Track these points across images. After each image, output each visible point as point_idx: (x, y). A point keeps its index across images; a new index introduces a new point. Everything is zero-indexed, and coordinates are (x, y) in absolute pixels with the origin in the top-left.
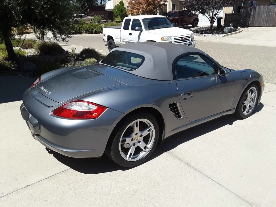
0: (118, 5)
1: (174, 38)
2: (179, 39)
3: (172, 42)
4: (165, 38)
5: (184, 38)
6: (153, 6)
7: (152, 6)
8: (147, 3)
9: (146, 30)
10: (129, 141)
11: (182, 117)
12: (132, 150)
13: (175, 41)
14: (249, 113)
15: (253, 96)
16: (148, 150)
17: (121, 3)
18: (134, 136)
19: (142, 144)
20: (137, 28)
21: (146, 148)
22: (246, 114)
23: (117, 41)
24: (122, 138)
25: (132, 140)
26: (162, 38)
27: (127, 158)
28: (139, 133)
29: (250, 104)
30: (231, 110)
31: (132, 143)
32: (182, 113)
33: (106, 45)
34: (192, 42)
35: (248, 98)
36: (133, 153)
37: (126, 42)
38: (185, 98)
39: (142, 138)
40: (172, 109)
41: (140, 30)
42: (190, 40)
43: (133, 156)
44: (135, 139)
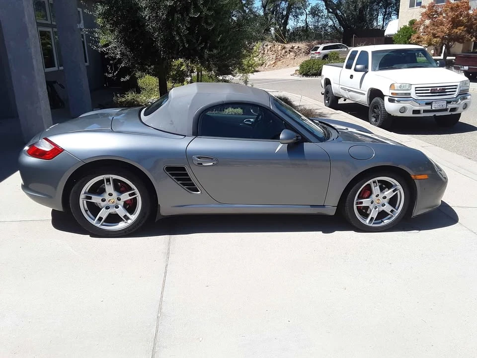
0: (405, 27)
1: (416, 88)
2: (429, 90)
3: (409, 94)
4: (397, 86)
5: (438, 88)
6: (464, 27)
7: (462, 27)
8: (455, 23)
9: (373, 70)
10: (96, 199)
11: (198, 191)
12: (103, 213)
13: (416, 93)
14: (382, 224)
15: (389, 193)
16: (130, 222)
17: (412, 23)
18: (106, 196)
19: (121, 212)
20: (359, 67)
21: (127, 218)
22: (371, 225)
23: (335, 88)
24: (85, 193)
25: (103, 200)
26: (392, 86)
27: (94, 222)
28: (115, 194)
29: (382, 208)
30: (324, 207)
31: (103, 204)
32: (197, 185)
33: (323, 94)
34: (459, 96)
35: (374, 196)
36: (104, 218)
37: (345, 89)
38: (201, 164)
39: (121, 203)
40: (173, 175)
41: (365, 70)
42: (456, 93)
43: (105, 221)
44: (109, 201)
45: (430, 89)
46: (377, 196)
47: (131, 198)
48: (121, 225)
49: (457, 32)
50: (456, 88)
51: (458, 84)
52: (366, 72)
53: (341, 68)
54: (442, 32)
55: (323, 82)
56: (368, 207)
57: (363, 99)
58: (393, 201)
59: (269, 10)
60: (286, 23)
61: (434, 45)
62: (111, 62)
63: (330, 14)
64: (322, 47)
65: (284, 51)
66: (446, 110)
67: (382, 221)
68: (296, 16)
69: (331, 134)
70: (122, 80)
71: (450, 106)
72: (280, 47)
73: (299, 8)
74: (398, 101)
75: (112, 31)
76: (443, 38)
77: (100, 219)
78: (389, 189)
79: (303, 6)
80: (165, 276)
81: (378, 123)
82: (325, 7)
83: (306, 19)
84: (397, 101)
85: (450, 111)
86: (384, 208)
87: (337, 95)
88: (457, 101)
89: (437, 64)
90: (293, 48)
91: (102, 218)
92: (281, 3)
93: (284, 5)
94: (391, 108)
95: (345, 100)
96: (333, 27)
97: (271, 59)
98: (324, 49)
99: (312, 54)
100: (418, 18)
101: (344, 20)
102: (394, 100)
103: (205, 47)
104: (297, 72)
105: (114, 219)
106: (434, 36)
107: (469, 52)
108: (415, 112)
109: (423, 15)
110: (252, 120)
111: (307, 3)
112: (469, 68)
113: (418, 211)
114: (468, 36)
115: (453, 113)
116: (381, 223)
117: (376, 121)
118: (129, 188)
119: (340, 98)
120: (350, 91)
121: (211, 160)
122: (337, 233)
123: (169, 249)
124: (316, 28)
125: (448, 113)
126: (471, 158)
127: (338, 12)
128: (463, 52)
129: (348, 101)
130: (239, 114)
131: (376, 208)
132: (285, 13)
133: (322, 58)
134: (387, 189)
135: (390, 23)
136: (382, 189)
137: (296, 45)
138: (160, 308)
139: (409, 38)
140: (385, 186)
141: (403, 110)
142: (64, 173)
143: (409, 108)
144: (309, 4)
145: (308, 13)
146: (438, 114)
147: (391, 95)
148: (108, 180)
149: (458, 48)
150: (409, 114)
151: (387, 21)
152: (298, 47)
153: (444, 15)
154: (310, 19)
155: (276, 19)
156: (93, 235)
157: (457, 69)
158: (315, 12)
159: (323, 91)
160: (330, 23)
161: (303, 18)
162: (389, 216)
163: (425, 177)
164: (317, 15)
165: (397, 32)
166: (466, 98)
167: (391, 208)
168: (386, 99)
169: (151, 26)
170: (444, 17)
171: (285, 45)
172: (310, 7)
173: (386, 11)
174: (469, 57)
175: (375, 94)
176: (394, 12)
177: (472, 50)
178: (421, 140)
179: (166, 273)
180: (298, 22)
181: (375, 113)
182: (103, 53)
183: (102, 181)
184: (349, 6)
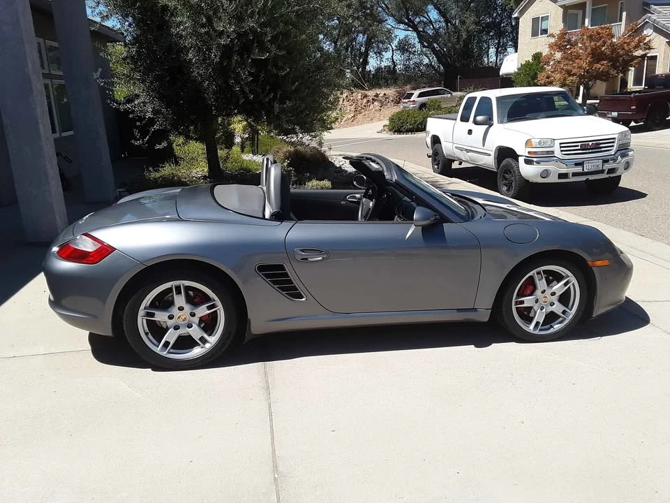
0: (528, 63)
1: (561, 144)
2: (578, 146)
3: (553, 152)
4: (535, 142)
5: (590, 143)
8: (597, 56)
9: (501, 122)
10: (160, 317)
11: (303, 297)
12: (171, 336)
13: (562, 151)
14: (552, 330)
15: (558, 287)
16: (208, 346)
17: (537, 57)
18: (175, 311)
19: (196, 332)
20: (479, 118)
21: (204, 341)
22: (537, 332)
23: (447, 147)
24: (145, 308)
25: (171, 317)
26: (528, 143)
27: (158, 350)
28: (188, 308)
29: (551, 309)
30: (476, 311)
31: (170, 323)
32: (301, 289)
33: (429, 157)
34: (619, 153)
35: (538, 292)
36: (172, 343)
37: (461, 149)
38: (306, 259)
39: (196, 320)
40: (267, 276)
41: (489, 122)
42: (614, 149)
43: (172, 348)
44: (179, 318)
45: (580, 144)
46: (543, 292)
47: (208, 312)
48: (197, 352)
49: (599, 69)
50: (613, 142)
51: (616, 136)
52: (491, 125)
53: (453, 122)
54: (580, 67)
55: (429, 141)
56: (531, 308)
57: (489, 161)
58: (564, 299)
59: (342, 45)
60: (366, 62)
61: (568, 85)
62: (138, 124)
63: (424, 49)
64: (417, 93)
65: (365, 100)
66: (602, 172)
67: (552, 327)
68: (379, 53)
69: (475, 210)
70: (158, 147)
71: (607, 166)
72: (360, 94)
73: (383, 42)
74: (538, 163)
75: (143, 81)
76: (581, 77)
77: (167, 344)
78: (558, 282)
79: (387, 38)
80: (271, 420)
81: (512, 192)
82: (417, 40)
83: (392, 57)
84: (536, 162)
85: (608, 173)
86: (553, 308)
87: (450, 158)
88: (615, 160)
89: (584, 110)
90: (377, 95)
91: (170, 343)
92: (357, 36)
93: (361, 38)
94: (528, 171)
95: (460, 164)
96: (429, 66)
97: (348, 111)
98: (421, 95)
99: (404, 103)
100: (545, 51)
101: (444, 55)
102: (533, 161)
103: (274, 99)
104: (386, 128)
105: (185, 343)
106: (569, 73)
107: (614, 92)
108: (561, 176)
109: (551, 46)
110: (358, 196)
111: (393, 36)
112: (618, 114)
113: (600, 309)
114: (613, 72)
115: (612, 175)
116: (549, 329)
117: (508, 190)
118: (206, 299)
119: (454, 161)
120: (468, 151)
121: (318, 253)
122: (494, 345)
123: (267, 382)
124: (407, 68)
125: (605, 176)
126: (644, 234)
127: (436, 45)
128: (607, 92)
129: (464, 165)
130: (327, 188)
131: (542, 308)
132: (363, 49)
133: (417, 108)
134: (555, 282)
135: (506, 59)
136: (549, 283)
137: (381, 92)
138: (275, 467)
139: (535, 77)
140: (553, 277)
141: (545, 174)
142: (117, 281)
143: (555, 171)
144: (396, 36)
145: (394, 48)
146: (591, 178)
147: (528, 155)
148: (178, 289)
149: (600, 88)
150: (553, 179)
151: (502, 56)
152: (385, 94)
153: (580, 45)
154: (398, 57)
155: (352, 58)
156: (157, 368)
157: (603, 116)
158: (404, 47)
159: (430, 152)
160: (426, 61)
161: (388, 55)
162: (561, 319)
163: (606, 263)
164: (407, 51)
165: (516, 70)
166: (628, 155)
167: (564, 308)
168: (521, 160)
169: (197, 72)
170: (581, 48)
171: (367, 92)
172: (397, 40)
173: (499, 42)
174: (618, 100)
175: (505, 154)
176: (511, 43)
177: (618, 92)
178: (572, 213)
179: (271, 415)
180: (381, 61)
181: (506, 179)
182: (127, 112)
183: (170, 290)
184: (449, 37)
